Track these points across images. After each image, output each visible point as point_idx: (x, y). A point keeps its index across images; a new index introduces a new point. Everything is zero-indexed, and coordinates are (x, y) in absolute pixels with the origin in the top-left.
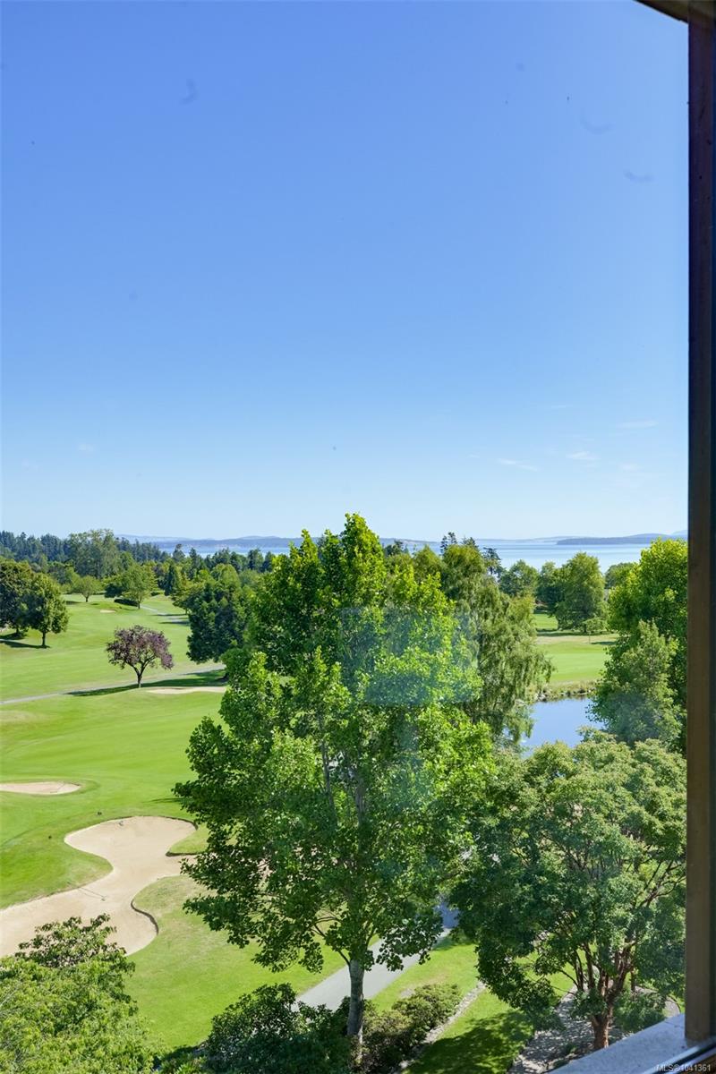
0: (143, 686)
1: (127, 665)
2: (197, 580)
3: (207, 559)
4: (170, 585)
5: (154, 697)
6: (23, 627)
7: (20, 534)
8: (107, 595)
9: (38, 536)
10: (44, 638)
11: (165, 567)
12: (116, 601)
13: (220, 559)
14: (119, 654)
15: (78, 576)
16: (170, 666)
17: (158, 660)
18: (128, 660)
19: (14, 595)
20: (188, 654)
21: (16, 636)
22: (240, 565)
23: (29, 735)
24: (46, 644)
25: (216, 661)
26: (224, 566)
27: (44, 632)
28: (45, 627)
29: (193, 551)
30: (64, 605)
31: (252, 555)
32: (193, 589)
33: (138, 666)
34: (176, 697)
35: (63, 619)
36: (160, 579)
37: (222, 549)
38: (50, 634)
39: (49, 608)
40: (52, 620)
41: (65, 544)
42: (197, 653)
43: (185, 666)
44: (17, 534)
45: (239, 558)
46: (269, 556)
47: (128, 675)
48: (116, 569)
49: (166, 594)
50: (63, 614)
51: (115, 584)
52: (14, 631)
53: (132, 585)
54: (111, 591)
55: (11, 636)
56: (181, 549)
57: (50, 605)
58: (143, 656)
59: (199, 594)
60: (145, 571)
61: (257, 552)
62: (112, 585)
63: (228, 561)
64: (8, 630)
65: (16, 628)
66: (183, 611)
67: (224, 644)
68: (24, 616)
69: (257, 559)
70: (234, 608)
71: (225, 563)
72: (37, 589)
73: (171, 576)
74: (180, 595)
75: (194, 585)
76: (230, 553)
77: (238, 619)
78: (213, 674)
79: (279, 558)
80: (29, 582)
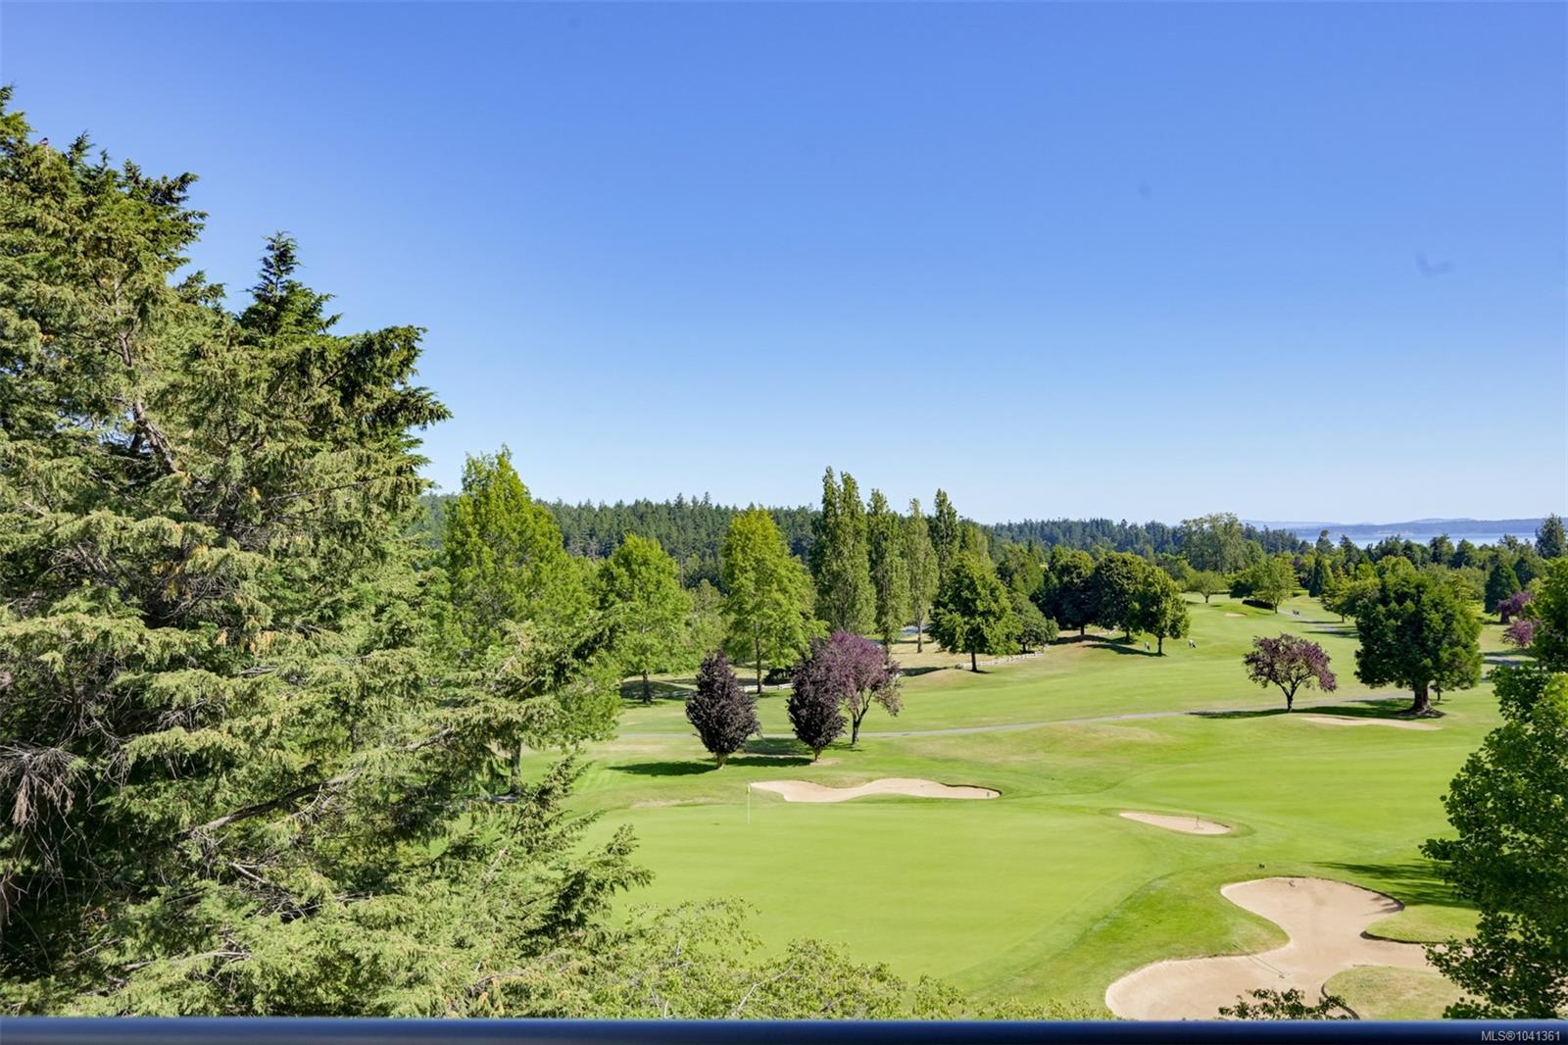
0: (1295, 711)
1: (1271, 683)
2: (1356, 578)
3: (1368, 550)
4: (1316, 582)
5: (1312, 726)
6: (1135, 630)
7: (1120, 522)
8: (1233, 595)
9: (1141, 524)
10: (1160, 644)
11: (1309, 561)
12: (1245, 602)
13: (1387, 550)
14: (1262, 669)
15: (1194, 571)
16: (1332, 688)
17: (1315, 680)
18: (1273, 676)
19: (1123, 592)
20: (1356, 673)
21: (1127, 640)
22: (1418, 556)
23: (1156, 759)
24: (1163, 651)
25: (1400, 685)
26: (1394, 560)
27: (1161, 636)
28: (1162, 630)
29: (1345, 538)
30: (1184, 606)
31: (1435, 544)
32: (1353, 588)
33: (1288, 685)
34: (1345, 730)
35: (1183, 622)
36: (1302, 575)
37: (1390, 536)
38: (1168, 639)
39: (1166, 609)
40: (1169, 623)
41: (1175, 532)
42: (1369, 673)
43: (1352, 690)
44: (1117, 522)
45: (1415, 548)
46: (1463, 545)
47: (1274, 695)
48: (1241, 563)
49: (1312, 595)
50: (1183, 617)
51: (1243, 581)
52: (1124, 634)
53: (1266, 582)
54: (1238, 590)
55: (1120, 640)
56: (1328, 537)
57: (1167, 605)
58: (1293, 672)
59: (1363, 596)
60: (1282, 565)
61: (1443, 540)
62: (1238, 582)
63: (1400, 553)
64: (1116, 633)
65: (1127, 630)
66: (1337, 617)
67: (1410, 664)
68: (1134, 616)
69: (1445, 549)
70: (1425, 615)
71: (1395, 555)
72: (1151, 585)
73: (1317, 572)
74: (1332, 596)
75: (1353, 584)
76: (1402, 541)
77: (1432, 630)
78: (1391, 703)
79: (1481, 549)
80: (1141, 576)
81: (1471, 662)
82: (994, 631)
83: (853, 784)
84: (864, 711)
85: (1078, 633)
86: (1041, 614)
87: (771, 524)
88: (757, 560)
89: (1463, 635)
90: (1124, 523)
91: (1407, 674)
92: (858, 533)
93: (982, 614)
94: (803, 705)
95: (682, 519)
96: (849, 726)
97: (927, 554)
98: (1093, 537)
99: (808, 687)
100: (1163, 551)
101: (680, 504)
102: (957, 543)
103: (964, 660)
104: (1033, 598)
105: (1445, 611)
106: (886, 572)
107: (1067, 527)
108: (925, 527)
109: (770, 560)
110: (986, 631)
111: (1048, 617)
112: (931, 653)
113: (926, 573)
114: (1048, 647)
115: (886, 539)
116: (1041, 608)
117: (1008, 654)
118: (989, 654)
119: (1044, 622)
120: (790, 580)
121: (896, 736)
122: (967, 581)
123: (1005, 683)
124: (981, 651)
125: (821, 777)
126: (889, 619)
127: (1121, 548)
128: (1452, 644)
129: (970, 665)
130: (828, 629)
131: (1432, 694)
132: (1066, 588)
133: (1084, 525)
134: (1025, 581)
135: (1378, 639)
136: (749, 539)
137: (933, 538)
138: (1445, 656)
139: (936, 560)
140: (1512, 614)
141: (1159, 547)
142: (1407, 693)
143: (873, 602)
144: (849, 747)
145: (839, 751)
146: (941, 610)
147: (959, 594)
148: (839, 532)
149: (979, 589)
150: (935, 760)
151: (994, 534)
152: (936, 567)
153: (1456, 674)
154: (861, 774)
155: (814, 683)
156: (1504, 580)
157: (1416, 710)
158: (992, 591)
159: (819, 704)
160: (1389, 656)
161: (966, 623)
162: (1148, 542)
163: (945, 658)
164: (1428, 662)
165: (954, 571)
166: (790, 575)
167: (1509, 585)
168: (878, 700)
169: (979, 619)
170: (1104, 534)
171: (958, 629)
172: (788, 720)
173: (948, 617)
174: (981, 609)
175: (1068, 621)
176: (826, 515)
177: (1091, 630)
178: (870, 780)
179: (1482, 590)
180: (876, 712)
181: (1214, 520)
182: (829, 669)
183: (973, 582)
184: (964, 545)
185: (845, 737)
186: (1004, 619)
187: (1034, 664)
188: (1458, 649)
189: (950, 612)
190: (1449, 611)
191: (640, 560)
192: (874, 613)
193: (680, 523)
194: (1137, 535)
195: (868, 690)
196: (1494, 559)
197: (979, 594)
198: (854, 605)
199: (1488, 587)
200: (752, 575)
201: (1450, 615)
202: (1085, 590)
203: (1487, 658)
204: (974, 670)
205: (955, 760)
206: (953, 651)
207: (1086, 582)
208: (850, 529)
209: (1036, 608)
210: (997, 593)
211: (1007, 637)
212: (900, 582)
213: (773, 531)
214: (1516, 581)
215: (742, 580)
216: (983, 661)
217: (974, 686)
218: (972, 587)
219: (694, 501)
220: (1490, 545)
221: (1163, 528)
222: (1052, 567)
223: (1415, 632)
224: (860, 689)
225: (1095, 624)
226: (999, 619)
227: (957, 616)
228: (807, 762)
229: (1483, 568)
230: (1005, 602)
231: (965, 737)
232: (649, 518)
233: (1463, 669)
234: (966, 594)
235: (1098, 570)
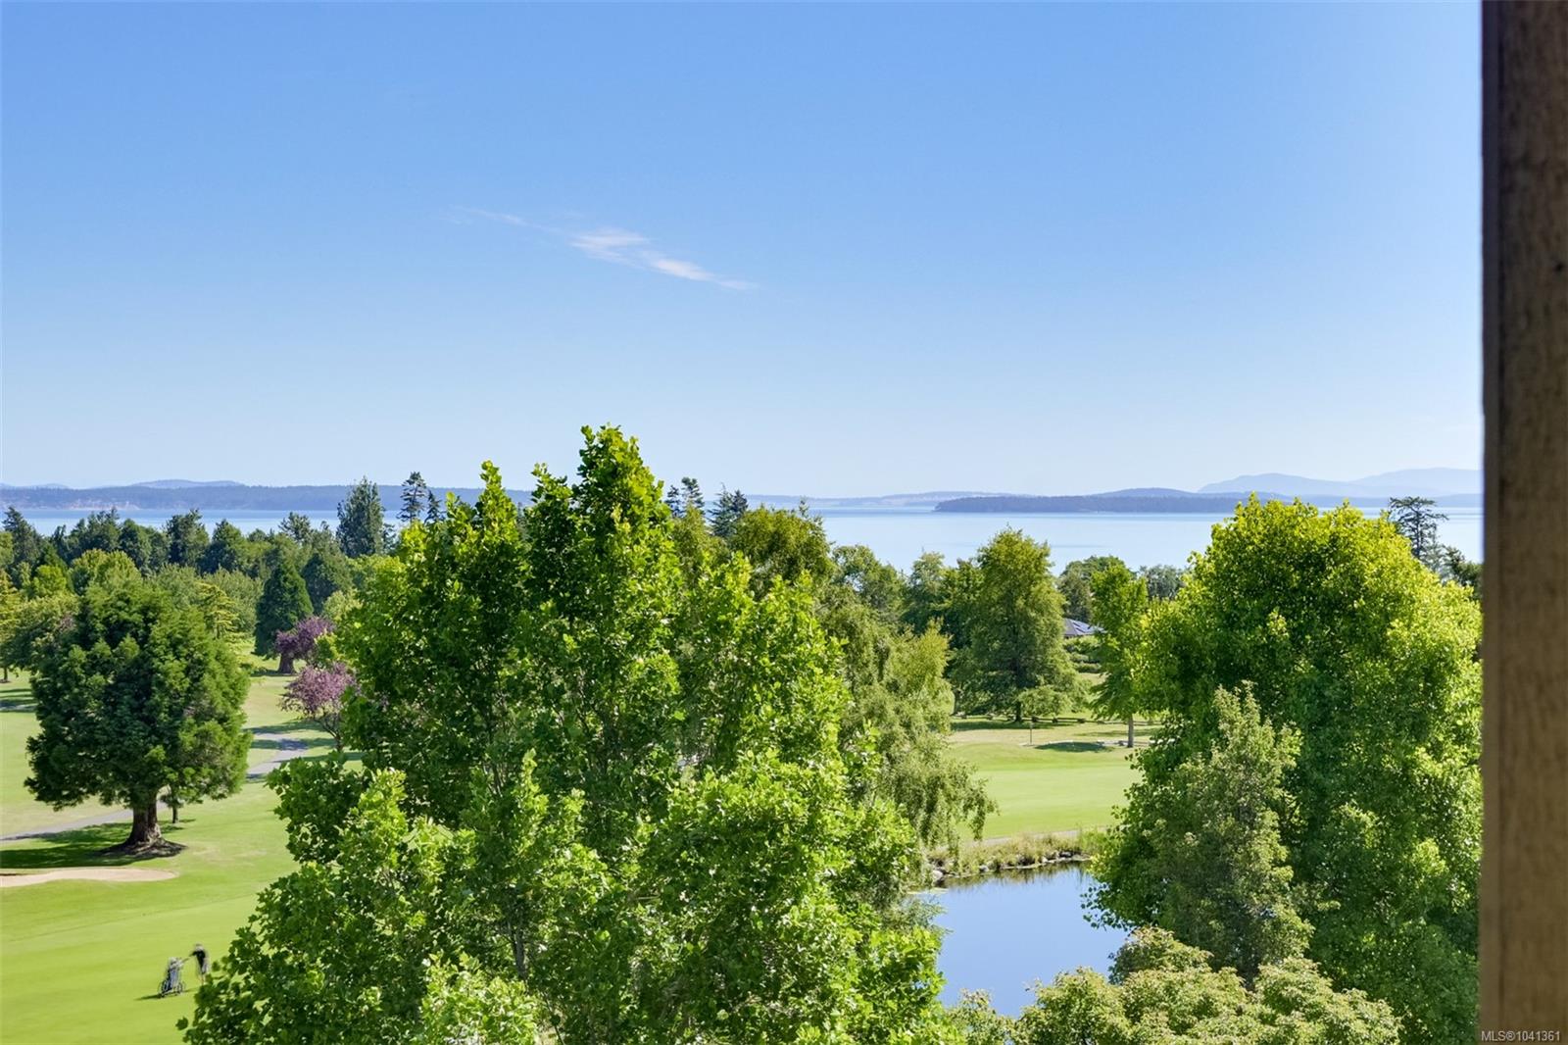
2: (32, 593)
3: (57, 539)
13: (92, 539)
20: (29, 782)
22: (146, 551)
25: (106, 801)
26: (103, 557)
29: (14, 514)
31: (178, 527)
32: (28, 612)
37: (97, 510)
42: (53, 781)
43: (22, 816)
45: (142, 536)
46: (223, 531)
59: (43, 628)
61: (189, 521)
63: (114, 544)
67: (128, 757)
69: (192, 537)
70: (156, 662)
71: (106, 549)
75: (26, 605)
76: (119, 522)
77: (167, 692)
78: (90, 836)
79: (252, 538)
81: (230, 748)
89: (219, 699)
91: (122, 776)
105: (190, 656)
128: (199, 717)
131: (163, 812)
135: (71, 714)
138: (187, 738)
140: (298, 656)
142: (120, 814)
153: (205, 770)
156: (287, 596)
157: (135, 844)
160: (90, 743)
164: (158, 751)
167: (294, 604)
179: (251, 613)
190: (197, 655)
196: (272, 556)
199: (262, 609)
201: (199, 662)
203: (257, 737)
214: (306, 596)
220: (267, 533)
223: (137, 697)
229: (253, 574)
233: (217, 762)
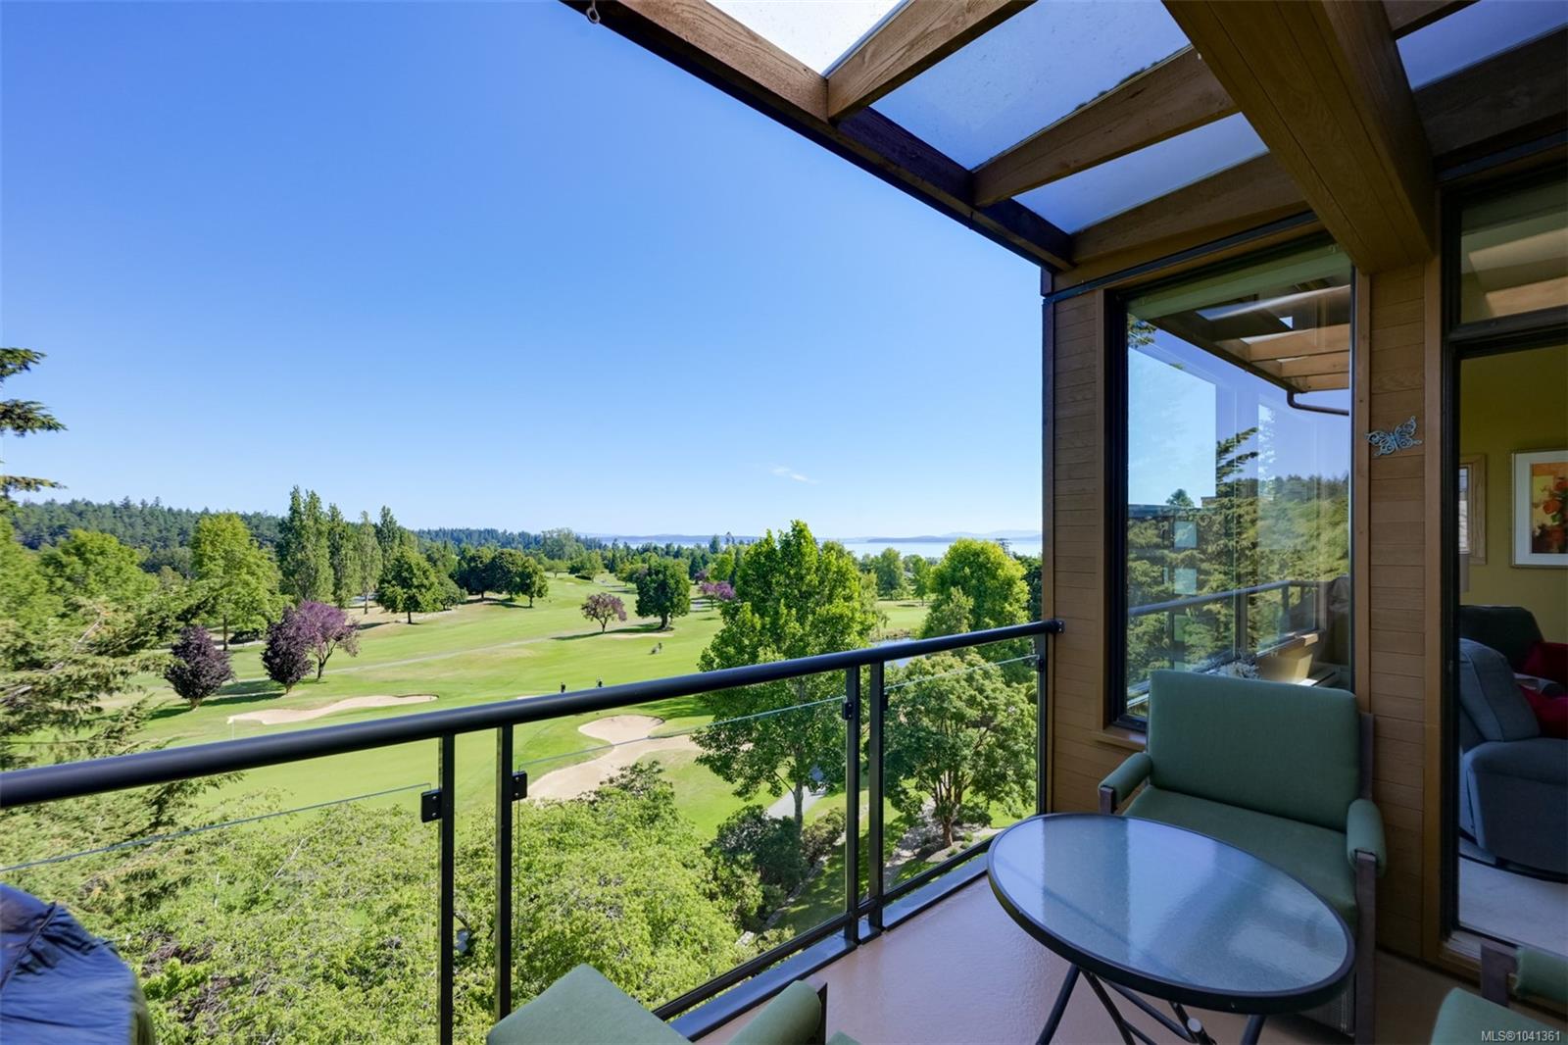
0: (606, 633)
1: (595, 619)
2: (632, 563)
4: (613, 566)
5: (615, 640)
6: (517, 594)
8: (570, 573)
9: (516, 532)
10: (531, 601)
11: (610, 555)
12: (576, 577)
13: (646, 550)
14: (590, 612)
15: (548, 560)
16: (624, 620)
17: (617, 615)
18: (595, 615)
19: (509, 572)
20: (636, 612)
21: (511, 600)
22: (660, 553)
24: (533, 605)
25: (655, 616)
26: (649, 554)
27: (532, 597)
28: (532, 593)
29: (626, 543)
30: (544, 579)
31: (668, 547)
32: (632, 568)
33: (603, 619)
34: (629, 640)
35: (544, 589)
36: (606, 562)
38: (536, 598)
39: (533, 581)
40: (536, 589)
41: (536, 538)
42: (642, 611)
43: (634, 620)
44: (501, 531)
45: (658, 549)
46: (679, 547)
47: (596, 625)
48: (574, 555)
49: (610, 572)
50: (544, 585)
52: (509, 596)
53: (588, 566)
54: (573, 570)
55: (507, 600)
56: (617, 542)
57: (536, 579)
58: (606, 613)
59: (636, 572)
60: (596, 555)
61: (670, 545)
62: (574, 566)
64: (504, 596)
65: (511, 594)
66: (623, 584)
67: (660, 605)
68: (516, 586)
69: (671, 549)
70: (668, 581)
72: (527, 567)
73: (613, 561)
74: (621, 572)
77: (670, 588)
78: (650, 625)
79: (687, 549)
80: (520, 563)
81: (686, 603)
82: (425, 598)
83: (324, 705)
84: (329, 655)
85: (480, 597)
86: (456, 586)
87: (241, 526)
88: (225, 551)
89: (683, 590)
90: (505, 532)
91: (659, 610)
92: (320, 533)
93: (417, 587)
94: (276, 654)
95: (130, 517)
96: (316, 667)
97: (374, 549)
98: (486, 540)
99: (282, 642)
100: (528, 548)
101: (127, 506)
102: (397, 541)
103: (403, 617)
104: (451, 576)
106: (342, 560)
107: (469, 534)
108: (373, 531)
109: (239, 551)
110: (420, 598)
111: (461, 588)
112: (377, 613)
113: (372, 561)
114: (460, 606)
115: (342, 539)
116: (456, 582)
117: (434, 611)
118: (421, 612)
119: (458, 591)
120: (258, 566)
121: (354, 670)
122: (406, 566)
123: (432, 630)
124: (416, 611)
125: (295, 704)
126: (343, 593)
127: (503, 546)
128: (679, 595)
129: (407, 620)
130: (293, 601)
131: (669, 619)
132: (473, 570)
133: (480, 532)
134: (445, 566)
135: (646, 594)
136: (219, 536)
137: (378, 538)
138: (675, 600)
139: (381, 552)
140: (700, 580)
141: (527, 546)
142: (659, 620)
143: (332, 580)
144: (315, 681)
145: (306, 685)
146: (386, 585)
147: (401, 574)
148: (303, 532)
149: (415, 571)
150: (386, 682)
151: (420, 534)
152: (381, 557)
154: (330, 698)
155: (286, 639)
156: (697, 564)
157: (662, 628)
158: (424, 573)
159: (290, 654)
160: (651, 602)
161: (404, 593)
162: (519, 543)
163: (389, 616)
164: (668, 604)
165: (397, 560)
166: (259, 562)
167: (698, 566)
168: (341, 647)
169: (414, 590)
170: (493, 538)
171: (399, 597)
172: (262, 667)
173: (391, 589)
174: (416, 583)
175: (474, 589)
176: (292, 520)
177: (487, 594)
178: (337, 701)
179: (688, 569)
180: (339, 654)
181: (559, 531)
182: (299, 629)
183: (410, 567)
184: (402, 543)
185: (314, 675)
186: (433, 590)
187: (452, 616)
188: (681, 597)
189: (393, 586)
190: (677, 579)
191: (96, 551)
192: (332, 589)
193: (127, 520)
194: (513, 539)
195: (332, 641)
196: (692, 554)
197: (415, 574)
198: (315, 583)
199: (690, 568)
200: (221, 562)
201: (678, 581)
202: (484, 571)
204: (410, 622)
205: (403, 681)
206: (394, 611)
207: (486, 566)
208: (314, 530)
209: (453, 582)
210: (428, 573)
211: (434, 600)
212: (352, 567)
213: (241, 529)
214: (701, 564)
215: (212, 567)
216: (416, 617)
217: (409, 634)
218: (410, 569)
219: (143, 503)
221: (529, 535)
222: (463, 558)
223: (663, 590)
224: (326, 640)
225: (491, 590)
226: (428, 590)
227: (398, 589)
228: (280, 695)
229: (688, 558)
230: (433, 578)
231: (406, 666)
232: (90, 515)
234: (405, 574)
235: (494, 559)
